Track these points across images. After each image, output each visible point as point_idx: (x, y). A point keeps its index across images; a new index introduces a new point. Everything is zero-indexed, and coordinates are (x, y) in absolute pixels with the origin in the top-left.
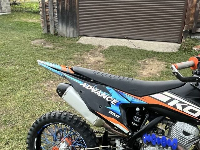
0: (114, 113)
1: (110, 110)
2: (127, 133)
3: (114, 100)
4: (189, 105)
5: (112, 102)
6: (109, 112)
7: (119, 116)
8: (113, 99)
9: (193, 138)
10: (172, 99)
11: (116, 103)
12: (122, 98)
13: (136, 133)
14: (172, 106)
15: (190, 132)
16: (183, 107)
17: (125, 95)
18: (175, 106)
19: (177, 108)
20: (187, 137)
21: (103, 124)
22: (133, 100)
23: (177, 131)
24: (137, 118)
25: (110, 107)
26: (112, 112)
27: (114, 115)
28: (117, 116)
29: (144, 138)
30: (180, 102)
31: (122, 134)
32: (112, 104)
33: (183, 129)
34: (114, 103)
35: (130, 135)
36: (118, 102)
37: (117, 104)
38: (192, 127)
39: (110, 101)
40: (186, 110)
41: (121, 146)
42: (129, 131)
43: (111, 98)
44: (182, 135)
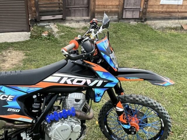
0: (13, 110)
1: (8, 108)
2: (31, 122)
3: (10, 96)
4: (76, 78)
5: (8, 99)
6: (8, 110)
7: (19, 110)
8: (8, 96)
9: (83, 102)
10: (62, 78)
11: (12, 98)
12: (17, 92)
13: (39, 118)
14: (64, 83)
15: (80, 99)
16: (72, 81)
17: (19, 87)
18: (66, 83)
19: (68, 83)
20: (79, 103)
21: (4, 125)
22: (28, 89)
23: (70, 102)
24: (35, 105)
25: (8, 104)
26: (11, 109)
27: (14, 111)
28: (18, 110)
29: (48, 118)
30: (69, 78)
31: (26, 125)
32: (8, 101)
33: (75, 98)
34: (10, 99)
35: (34, 122)
36: (14, 97)
37: (13, 100)
38: (80, 94)
39: (5, 99)
40: (75, 83)
41: (27, 137)
42: (32, 120)
43: (5, 95)
44: (75, 103)
